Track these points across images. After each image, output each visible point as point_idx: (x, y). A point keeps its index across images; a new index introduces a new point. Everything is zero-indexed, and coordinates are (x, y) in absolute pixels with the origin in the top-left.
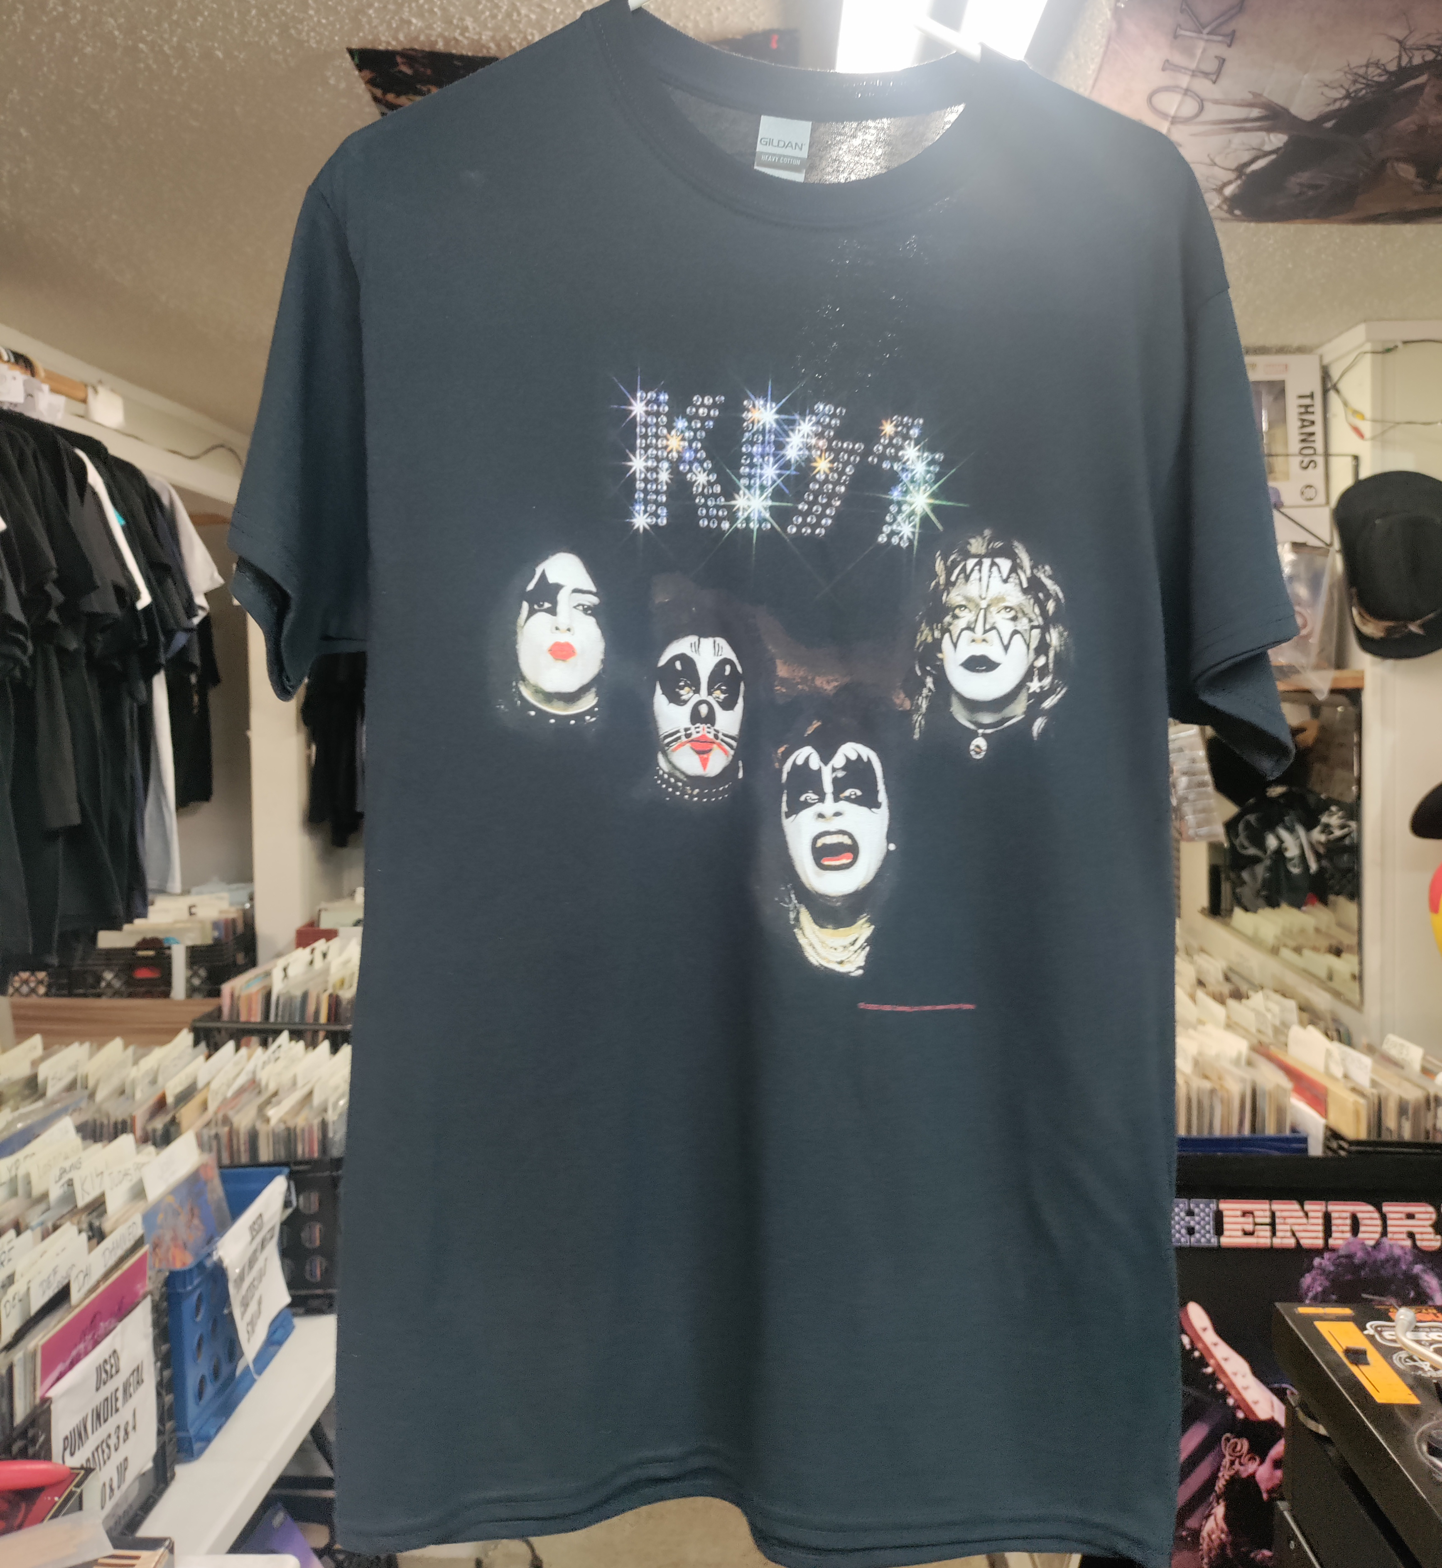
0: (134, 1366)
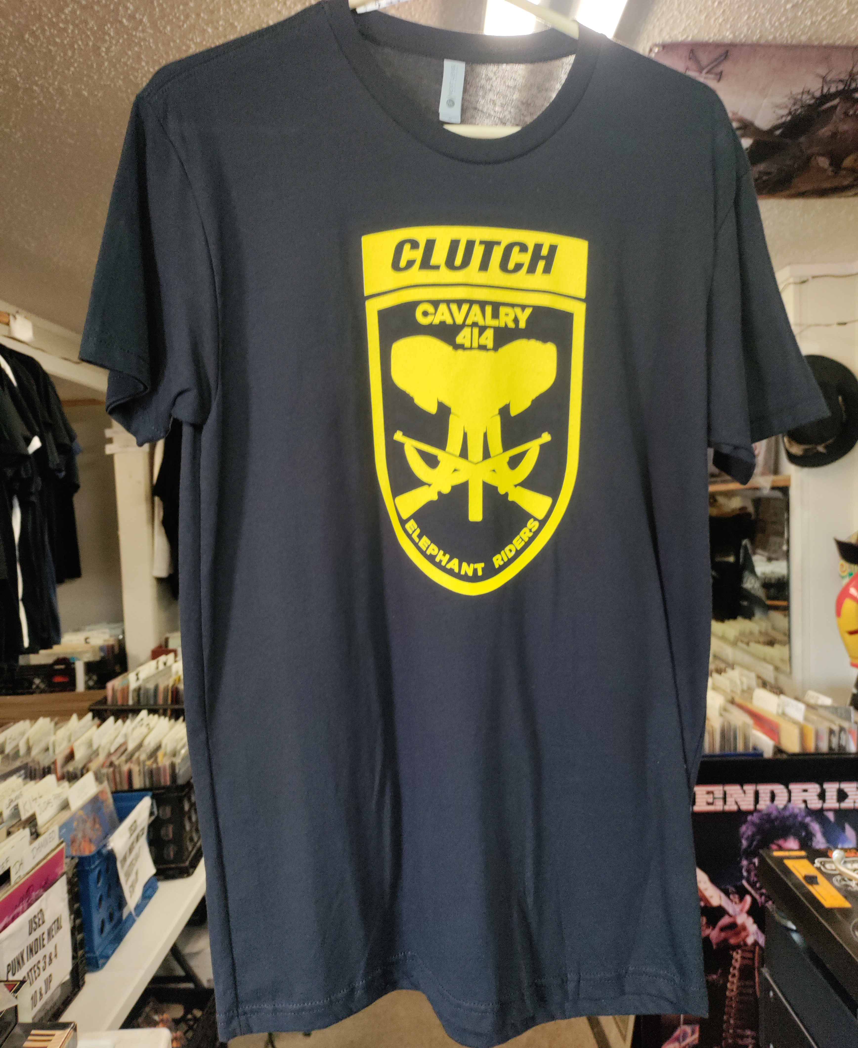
0: (55, 918)
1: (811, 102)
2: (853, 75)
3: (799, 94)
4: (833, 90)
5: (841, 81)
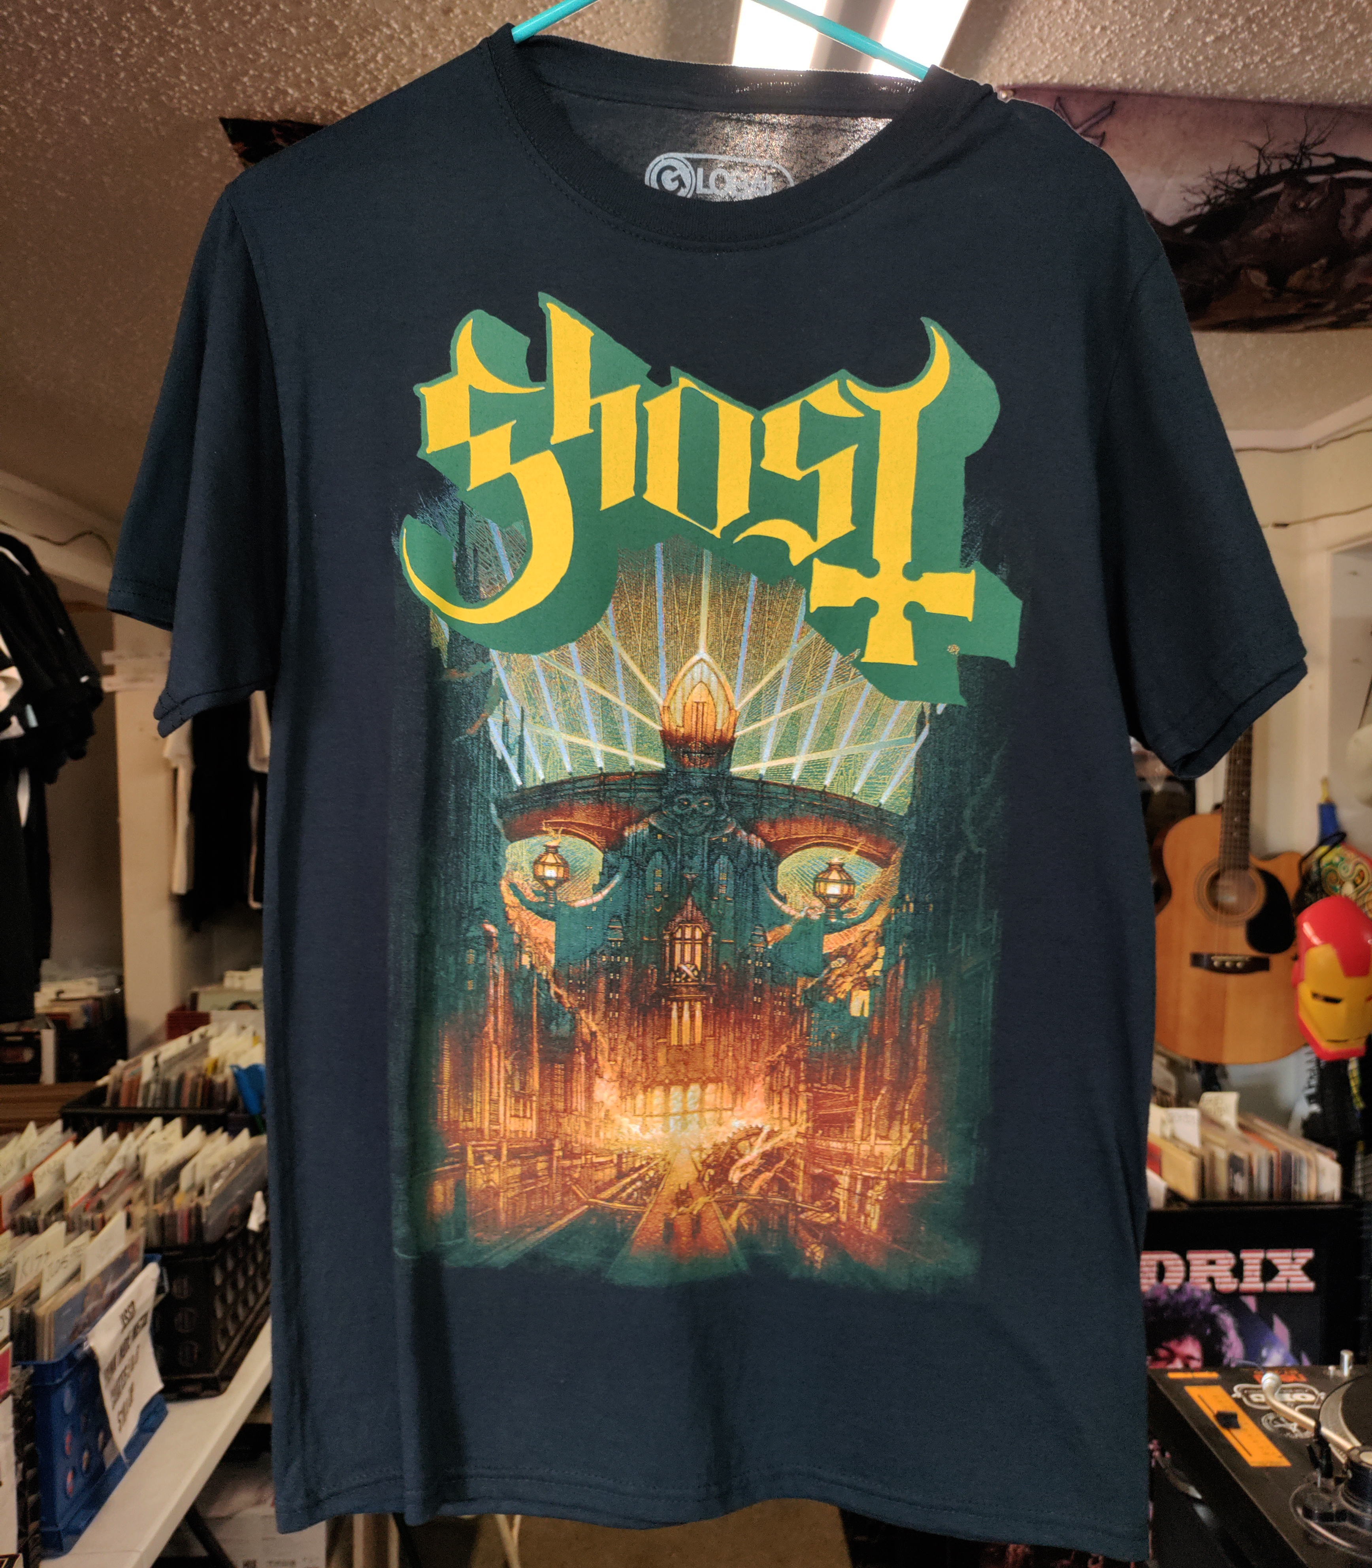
1: (1243, 185)
2: (1306, 148)
3: (1223, 173)
4: (1275, 169)
5: (1287, 156)
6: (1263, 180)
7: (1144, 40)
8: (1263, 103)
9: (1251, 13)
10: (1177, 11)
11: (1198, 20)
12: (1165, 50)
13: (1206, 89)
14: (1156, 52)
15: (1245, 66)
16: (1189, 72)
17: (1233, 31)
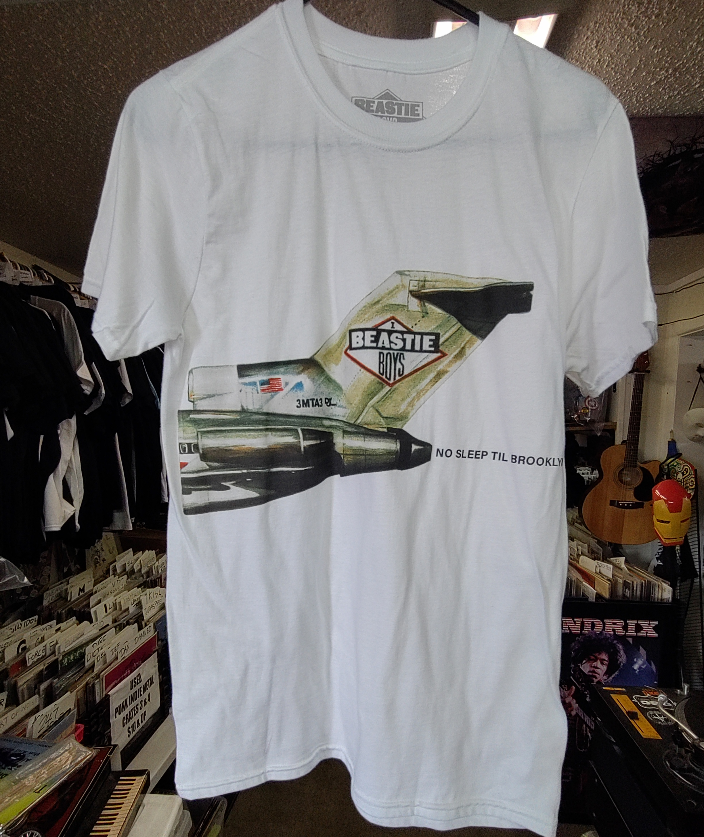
0: (149, 678)
1: (660, 162)
2: (696, 140)
3: (652, 156)
4: (677, 152)
5: (685, 145)
6: (671, 158)
7: (620, 87)
8: (676, 117)
9: (677, 65)
10: (638, 68)
11: (648, 73)
12: (630, 92)
13: (647, 112)
14: (625, 93)
15: (670, 97)
16: (641, 105)
17: (666, 77)
